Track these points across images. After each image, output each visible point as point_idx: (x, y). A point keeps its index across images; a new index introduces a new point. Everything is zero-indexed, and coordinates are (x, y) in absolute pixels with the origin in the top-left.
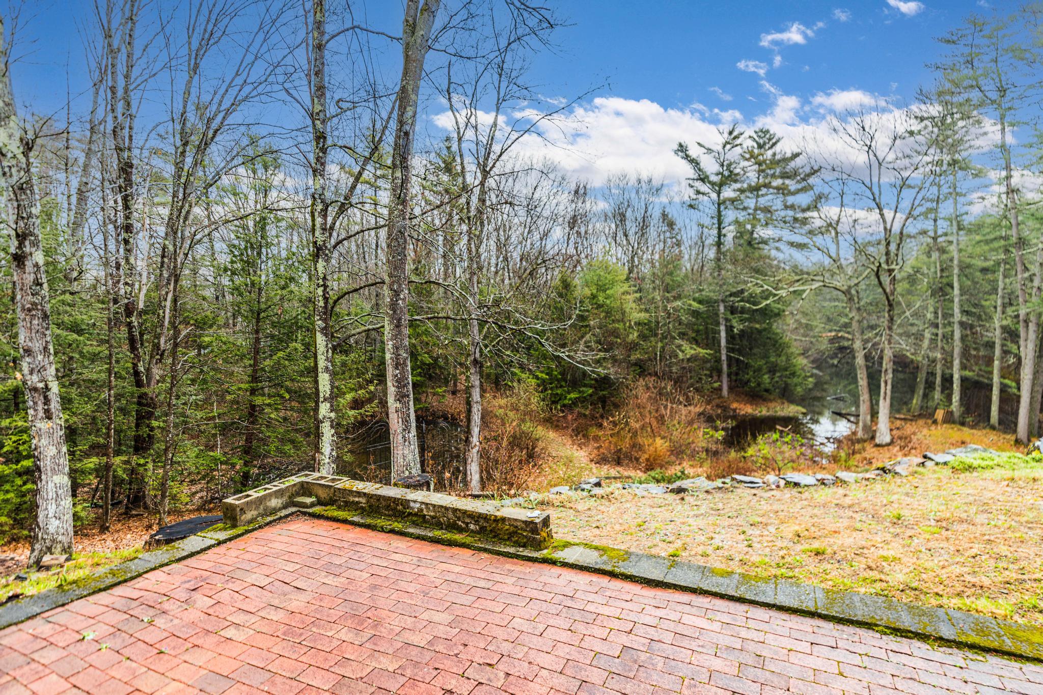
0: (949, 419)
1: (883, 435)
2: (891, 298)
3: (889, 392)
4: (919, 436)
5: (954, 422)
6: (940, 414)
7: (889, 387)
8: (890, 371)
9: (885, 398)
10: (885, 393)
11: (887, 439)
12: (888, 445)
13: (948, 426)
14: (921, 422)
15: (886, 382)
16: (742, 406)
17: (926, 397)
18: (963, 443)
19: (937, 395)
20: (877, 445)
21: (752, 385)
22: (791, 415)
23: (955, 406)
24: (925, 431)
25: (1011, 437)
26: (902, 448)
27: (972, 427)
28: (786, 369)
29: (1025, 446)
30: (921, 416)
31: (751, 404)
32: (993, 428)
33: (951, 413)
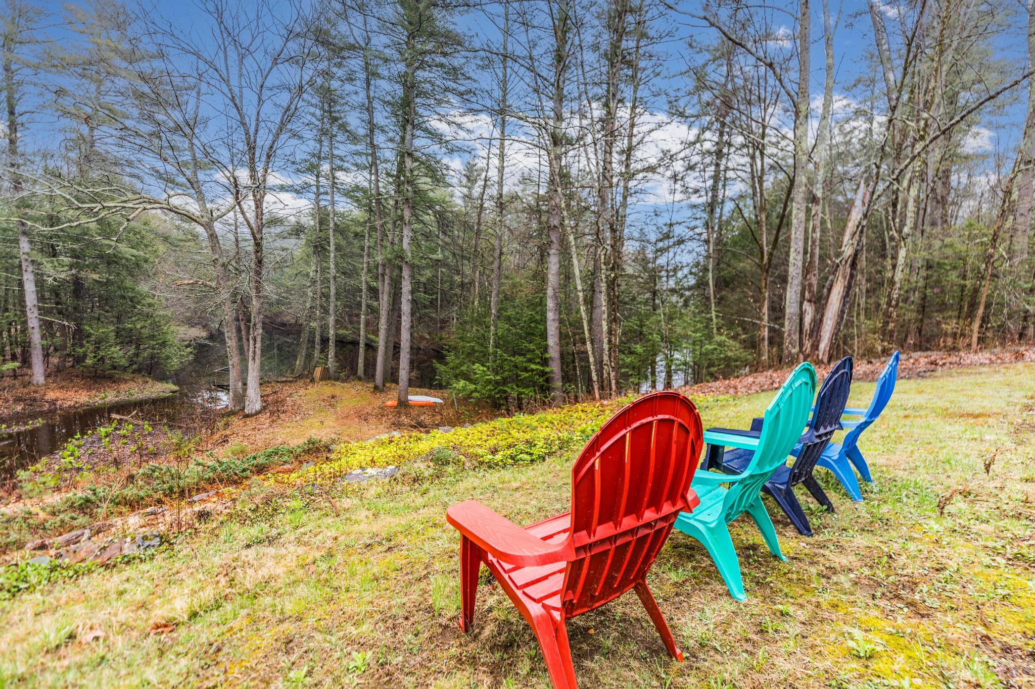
0: (326, 376)
1: (254, 402)
2: (258, 236)
3: (258, 352)
4: (296, 397)
5: (329, 379)
6: (318, 372)
7: (258, 345)
8: (259, 325)
9: (254, 359)
10: (254, 352)
11: (258, 406)
12: (257, 413)
13: (324, 382)
14: (300, 383)
15: (255, 340)
16: (71, 394)
17: (309, 357)
18: (333, 397)
19: (316, 354)
20: (247, 416)
21: (89, 362)
22: (154, 396)
23: (331, 363)
24: (302, 392)
25: (371, 385)
26: (272, 413)
27: (344, 381)
28: (152, 337)
29: (382, 391)
30: (300, 377)
31: (89, 389)
32: (360, 379)
33: (326, 370)
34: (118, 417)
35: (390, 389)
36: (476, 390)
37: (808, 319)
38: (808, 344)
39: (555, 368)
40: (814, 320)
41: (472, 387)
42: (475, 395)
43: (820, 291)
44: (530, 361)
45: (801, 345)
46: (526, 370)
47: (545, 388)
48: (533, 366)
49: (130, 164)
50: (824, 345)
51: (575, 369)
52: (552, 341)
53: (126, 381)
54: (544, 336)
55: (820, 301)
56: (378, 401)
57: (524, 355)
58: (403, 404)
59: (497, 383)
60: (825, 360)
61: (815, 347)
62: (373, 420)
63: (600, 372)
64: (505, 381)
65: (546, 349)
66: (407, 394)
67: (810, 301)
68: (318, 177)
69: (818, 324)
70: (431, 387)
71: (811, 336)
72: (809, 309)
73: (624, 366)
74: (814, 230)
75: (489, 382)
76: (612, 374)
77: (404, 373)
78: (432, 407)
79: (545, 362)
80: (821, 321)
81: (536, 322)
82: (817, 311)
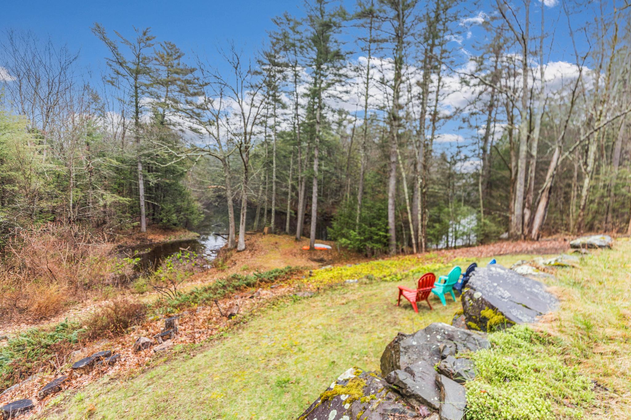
0: (270, 232)
1: (242, 245)
2: (247, 165)
3: (245, 220)
4: (258, 242)
5: (272, 233)
6: (266, 230)
7: (245, 217)
9: (242, 224)
10: (243, 221)
11: (243, 247)
12: (244, 250)
13: (269, 235)
14: (258, 234)
15: (243, 215)
16: (157, 236)
17: (260, 221)
18: (276, 243)
19: (265, 220)
20: (238, 251)
21: (164, 221)
22: (190, 239)
23: (272, 225)
24: (260, 239)
25: (294, 237)
26: (250, 251)
27: (279, 234)
28: (187, 210)
29: (299, 241)
30: (258, 231)
31: (164, 235)
32: (287, 234)
33: (270, 228)
34: (182, 249)
35: (303, 240)
36: (350, 244)
37: (527, 218)
38: (526, 231)
39: (392, 234)
40: (530, 218)
41: (349, 242)
42: (350, 246)
43: (533, 204)
44: (379, 230)
45: (523, 230)
46: (377, 234)
47: (387, 245)
48: (381, 233)
49: (179, 124)
50: (535, 232)
51: (402, 234)
52: (391, 220)
53: (177, 231)
54: (387, 217)
55: (533, 209)
56: (298, 246)
57: (376, 227)
58: (312, 249)
59: (361, 241)
60: (536, 238)
61: (530, 232)
62: (298, 256)
63: (417, 239)
64: (366, 240)
65: (387, 224)
66: (314, 243)
67: (528, 208)
68: (266, 127)
69: (532, 220)
70: (326, 240)
71: (528, 226)
72: (527, 213)
73: (429, 235)
74: (531, 172)
75: (358, 240)
76: (423, 240)
77: (313, 233)
78: (327, 250)
79: (387, 231)
80: (533, 219)
81: (382, 209)
82: (531, 214)
